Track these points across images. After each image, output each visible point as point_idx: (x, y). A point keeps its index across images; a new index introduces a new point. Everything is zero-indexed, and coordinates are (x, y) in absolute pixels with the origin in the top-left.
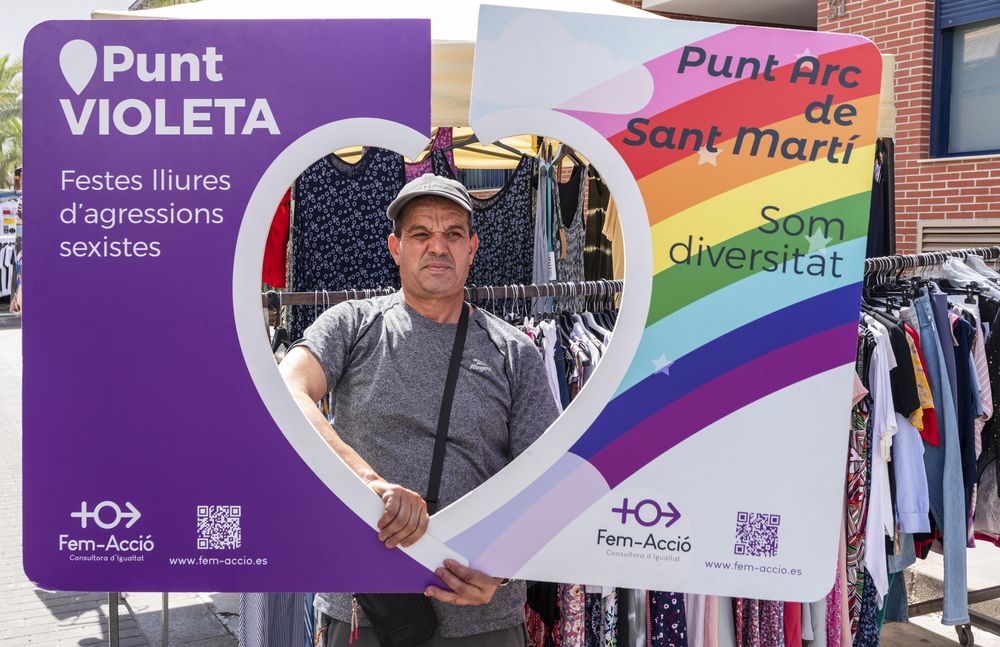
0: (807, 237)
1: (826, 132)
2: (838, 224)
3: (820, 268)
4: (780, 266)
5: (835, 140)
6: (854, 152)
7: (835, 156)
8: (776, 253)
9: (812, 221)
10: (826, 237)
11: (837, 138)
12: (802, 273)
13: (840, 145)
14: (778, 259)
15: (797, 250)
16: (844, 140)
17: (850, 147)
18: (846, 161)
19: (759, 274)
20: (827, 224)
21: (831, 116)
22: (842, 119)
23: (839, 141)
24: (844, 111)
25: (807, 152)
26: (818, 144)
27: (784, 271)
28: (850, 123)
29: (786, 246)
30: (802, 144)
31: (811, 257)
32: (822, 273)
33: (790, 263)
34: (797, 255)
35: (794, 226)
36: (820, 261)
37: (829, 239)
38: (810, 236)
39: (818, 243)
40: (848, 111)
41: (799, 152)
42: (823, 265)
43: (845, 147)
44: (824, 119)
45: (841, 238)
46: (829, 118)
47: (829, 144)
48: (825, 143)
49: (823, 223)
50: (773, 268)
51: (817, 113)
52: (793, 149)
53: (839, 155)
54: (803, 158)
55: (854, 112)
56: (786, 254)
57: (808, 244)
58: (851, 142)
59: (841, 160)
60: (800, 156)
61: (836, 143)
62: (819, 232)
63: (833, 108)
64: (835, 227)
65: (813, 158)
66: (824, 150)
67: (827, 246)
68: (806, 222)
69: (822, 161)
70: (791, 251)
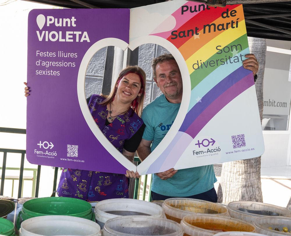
0: (231, 52)
1: (229, 20)
2: (239, 46)
3: (237, 60)
4: (226, 62)
5: (232, 21)
6: (239, 23)
7: (234, 26)
8: (224, 59)
9: (232, 47)
10: (237, 50)
11: (233, 21)
12: (232, 63)
13: (234, 22)
14: (225, 60)
15: (229, 56)
16: (235, 21)
17: (237, 22)
18: (237, 27)
19: (220, 66)
20: (236, 47)
21: (229, 15)
22: (233, 15)
23: (234, 21)
24: (233, 12)
25: (225, 27)
26: (228, 24)
27: (227, 64)
28: (235, 15)
29: (226, 56)
30: (223, 25)
31: (234, 58)
32: (238, 61)
33: (228, 61)
34: (230, 58)
35: (227, 50)
36: (237, 58)
37: (238, 51)
38: (232, 51)
39: (235, 53)
40: (234, 12)
41: (223, 28)
42: (238, 59)
43: (236, 22)
44: (228, 16)
45: (241, 49)
46: (229, 16)
47: (231, 23)
48: (229, 23)
49: (235, 47)
50: (224, 63)
51: (225, 15)
52: (221, 27)
53: (235, 25)
54: (224, 29)
55: (236, 12)
56: (226, 59)
57: (232, 54)
58: (237, 21)
59: (235, 27)
60: (223, 29)
61: (233, 22)
62: (234, 50)
63: (229, 12)
64: (239, 47)
65: (227, 28)
66: (230, 25)
67: (238, 53)
68: (230, 48)
69: (230, 29)
70: (228, 57)
